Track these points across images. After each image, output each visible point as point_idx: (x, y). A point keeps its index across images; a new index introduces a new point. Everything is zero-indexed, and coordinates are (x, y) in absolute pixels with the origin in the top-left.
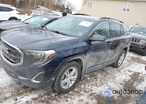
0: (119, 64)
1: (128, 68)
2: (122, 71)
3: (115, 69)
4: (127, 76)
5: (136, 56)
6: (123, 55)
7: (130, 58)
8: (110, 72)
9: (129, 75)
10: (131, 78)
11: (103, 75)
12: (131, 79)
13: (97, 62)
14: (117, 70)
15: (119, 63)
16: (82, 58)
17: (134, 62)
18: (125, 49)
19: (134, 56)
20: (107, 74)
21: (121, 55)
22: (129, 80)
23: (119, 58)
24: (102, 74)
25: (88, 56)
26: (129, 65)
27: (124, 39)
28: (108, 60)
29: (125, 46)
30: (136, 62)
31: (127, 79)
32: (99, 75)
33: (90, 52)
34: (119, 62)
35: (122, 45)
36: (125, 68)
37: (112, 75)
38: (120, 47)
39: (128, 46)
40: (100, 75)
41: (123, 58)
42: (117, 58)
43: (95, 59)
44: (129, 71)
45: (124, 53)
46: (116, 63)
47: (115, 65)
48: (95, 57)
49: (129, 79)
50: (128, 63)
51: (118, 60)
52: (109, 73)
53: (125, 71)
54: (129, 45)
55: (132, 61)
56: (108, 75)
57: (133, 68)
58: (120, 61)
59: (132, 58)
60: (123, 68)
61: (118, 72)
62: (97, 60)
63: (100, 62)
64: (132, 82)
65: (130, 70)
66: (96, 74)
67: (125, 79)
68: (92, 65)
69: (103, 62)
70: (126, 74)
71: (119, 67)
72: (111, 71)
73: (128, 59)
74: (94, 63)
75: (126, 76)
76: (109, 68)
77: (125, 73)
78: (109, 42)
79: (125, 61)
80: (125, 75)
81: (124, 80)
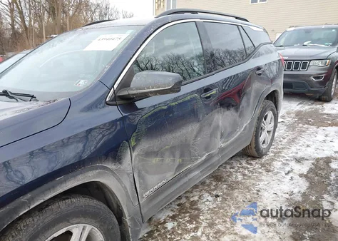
0: (264, 146)
1: (293, 149)
2: (277, 164)
3: (253, 162)
4: (294, 181)
5: (306, 107)
6: (270, 114)
7: (293, 115)
8: (240, 177)
9: (301, 175)
10: (307, 184)
11: (217, 196)
12: (310, 188)
13: (180, 166)
14: (263, 165)
15: (264, 142)
16: (99, 175)
17: (306, 126)
18: (273, 97)
19: (301, 109)
20: (233, 189)
21: (262, 117)
22: (304, 193)
23: (258, 130)
24: (214, 193)
25: (130, 159)
26: (293, 141)
27: (259, 68)
28: (223, 145)
29: (269, 89)
30: (313, 125)
31: (296, 191)
32: (207, 202)
33: (138, 140)
34: (261, 139)
35: (258, 88)
36: (285, 151)
37: (247, 188)
38: (253, 94)
39: (279, 86)
40: (210, 198)
41: (273, 124)
42: (253, 129)
43: (168, 160)
44: (299, 160)
45: (272, 110)
46: (254, 145)
47: (252, 152)
48: (167, 154)
49: (302, 191)
50: (291, 135)
51: (257, 136)
52: (237, 183)
53: (284, 164)
54: (281, 82)
55: (301, 125)
56: (236, 193)
57: (308, 146)
58: (264, 136)
59: (298, 114)
60: (277, 154)
61: (264, 172)
62: (178, 161)
63: (191, 161)
64: (314, 198)
65: (300, 155)
66: (196, 198)
67: (292, 193)
68: (165, 181)
69: (204, 158)
70: (291, 174)
71: (266, 154)
72: (244, 175)
73: (289, 120)
74: (172, 173)
75: (292, 179)
76: (236, 165)
77: (288, 169)
78: (207, 89)
79: (281, 130)
80: (288, 177)
81: (287, 196)
